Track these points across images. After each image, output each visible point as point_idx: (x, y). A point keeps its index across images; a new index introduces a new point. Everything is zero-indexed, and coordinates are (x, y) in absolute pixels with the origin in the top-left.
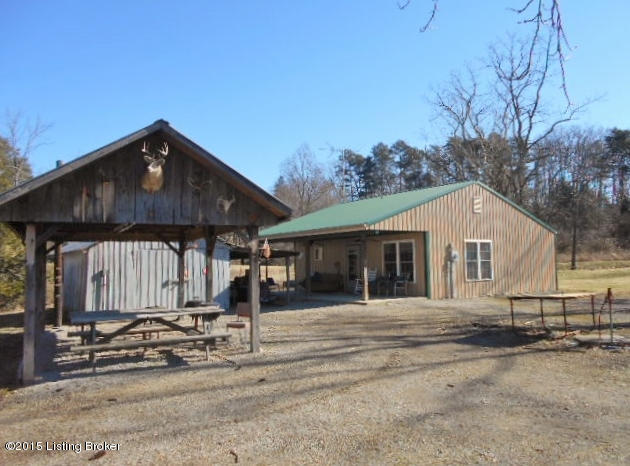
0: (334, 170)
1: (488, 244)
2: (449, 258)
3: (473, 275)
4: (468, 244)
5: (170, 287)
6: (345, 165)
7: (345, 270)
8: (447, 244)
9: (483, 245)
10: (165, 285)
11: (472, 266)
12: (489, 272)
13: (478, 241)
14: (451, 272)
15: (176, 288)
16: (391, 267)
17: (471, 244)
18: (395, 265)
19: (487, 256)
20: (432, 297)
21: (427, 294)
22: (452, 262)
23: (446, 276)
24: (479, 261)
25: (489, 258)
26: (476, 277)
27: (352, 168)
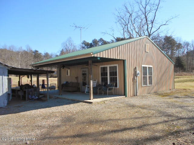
0: (80, 47)
1: (151, 68)
2: (135, 74)
3: (145, 83)
4: (143, 67)
6: (84, 45)
7: (80, 81)
8: (134, 67)
9: (149, 68)
11: (145, 78)
12: (152, 81)
13: (147, 66)
14: (136, 82)
16: (104, 80)
17: (144, 67)
18: (107, 78)
19: (151, 73)
20: (128, 96)
21: (125, 94)
22: (136, 76)
23: (134, 84)
24: (148, 76)
25: (152, 75)
26: (146, 84)
27: (86, 46)
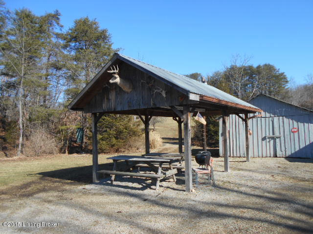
5: (268, 140)
10: (264, 139)
15: (272, 142)
